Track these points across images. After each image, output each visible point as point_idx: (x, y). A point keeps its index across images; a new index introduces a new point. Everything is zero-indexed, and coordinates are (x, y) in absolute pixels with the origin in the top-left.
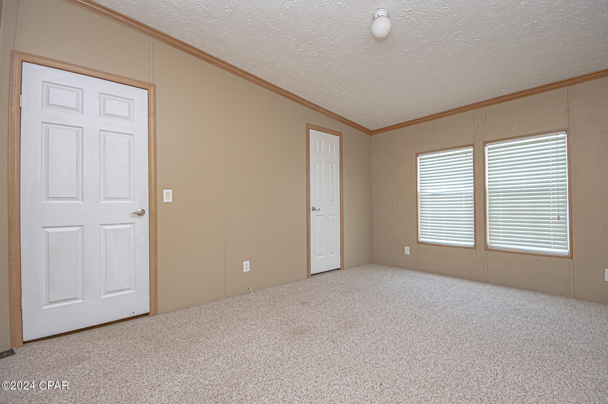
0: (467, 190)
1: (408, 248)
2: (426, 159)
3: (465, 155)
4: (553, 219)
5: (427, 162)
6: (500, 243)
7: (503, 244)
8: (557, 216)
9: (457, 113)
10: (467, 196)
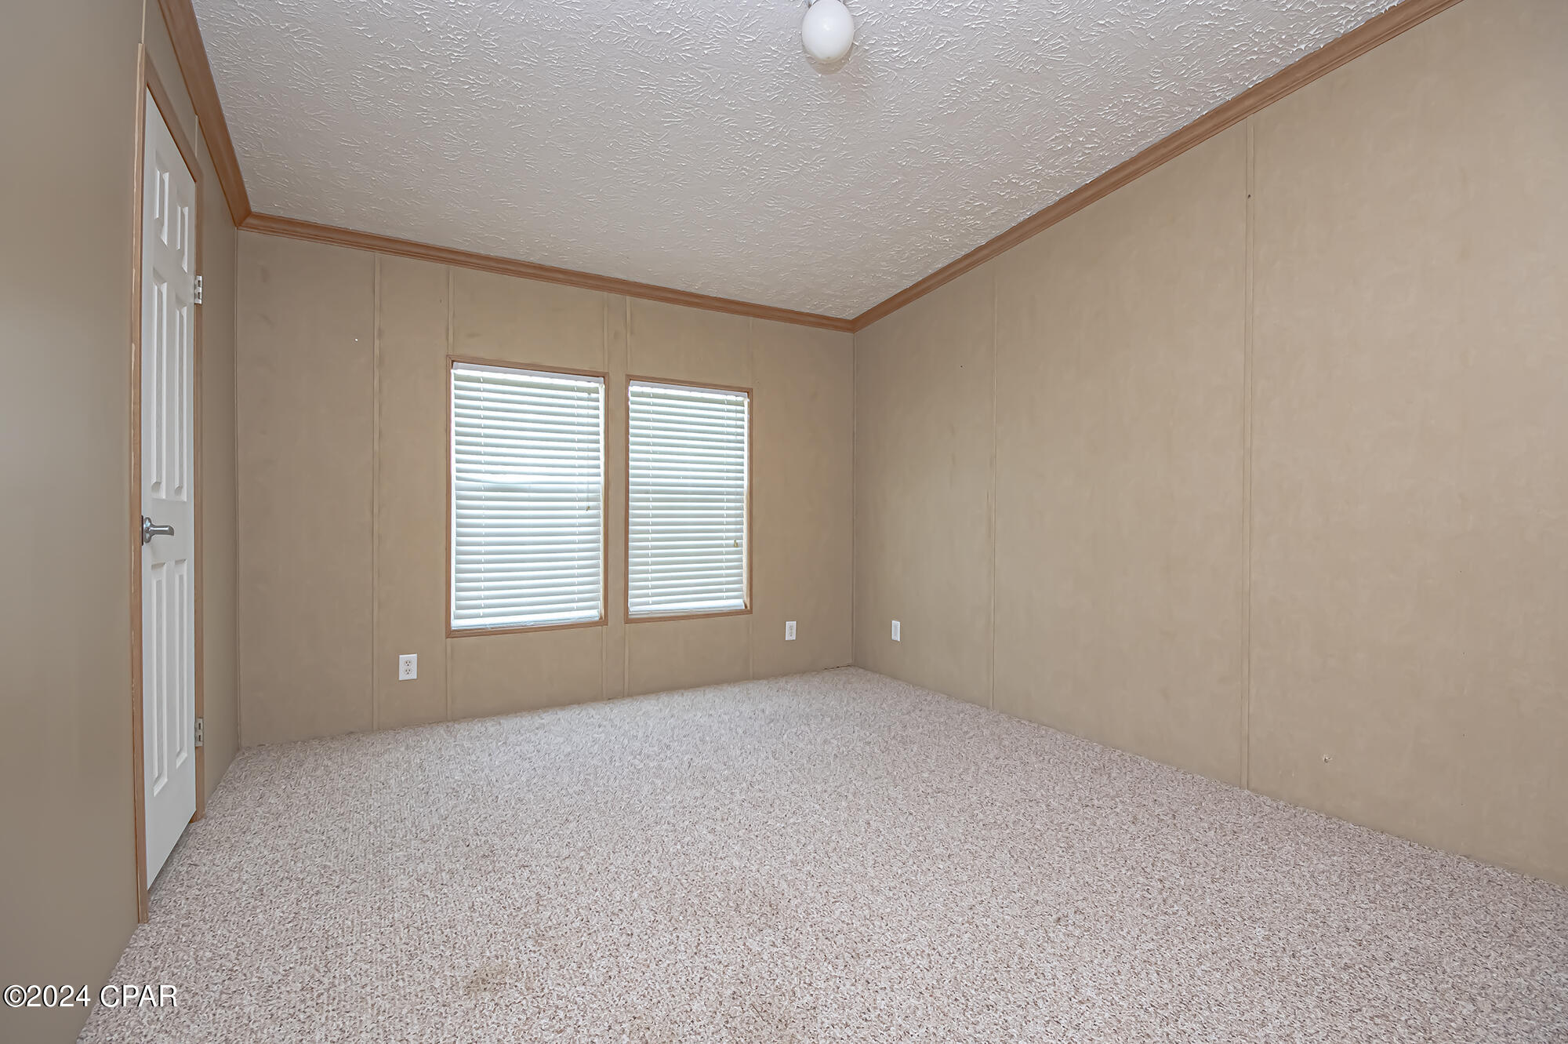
0: (589, 483)
1: (413, 657)
2: (477, 380)
3: (585, 395)
4: (727, 546)
5: (478, 390)
6: (647, 604)
7: (654, 603)
8: (733, 541)
9: (573, 283)
10: (588, 497)
